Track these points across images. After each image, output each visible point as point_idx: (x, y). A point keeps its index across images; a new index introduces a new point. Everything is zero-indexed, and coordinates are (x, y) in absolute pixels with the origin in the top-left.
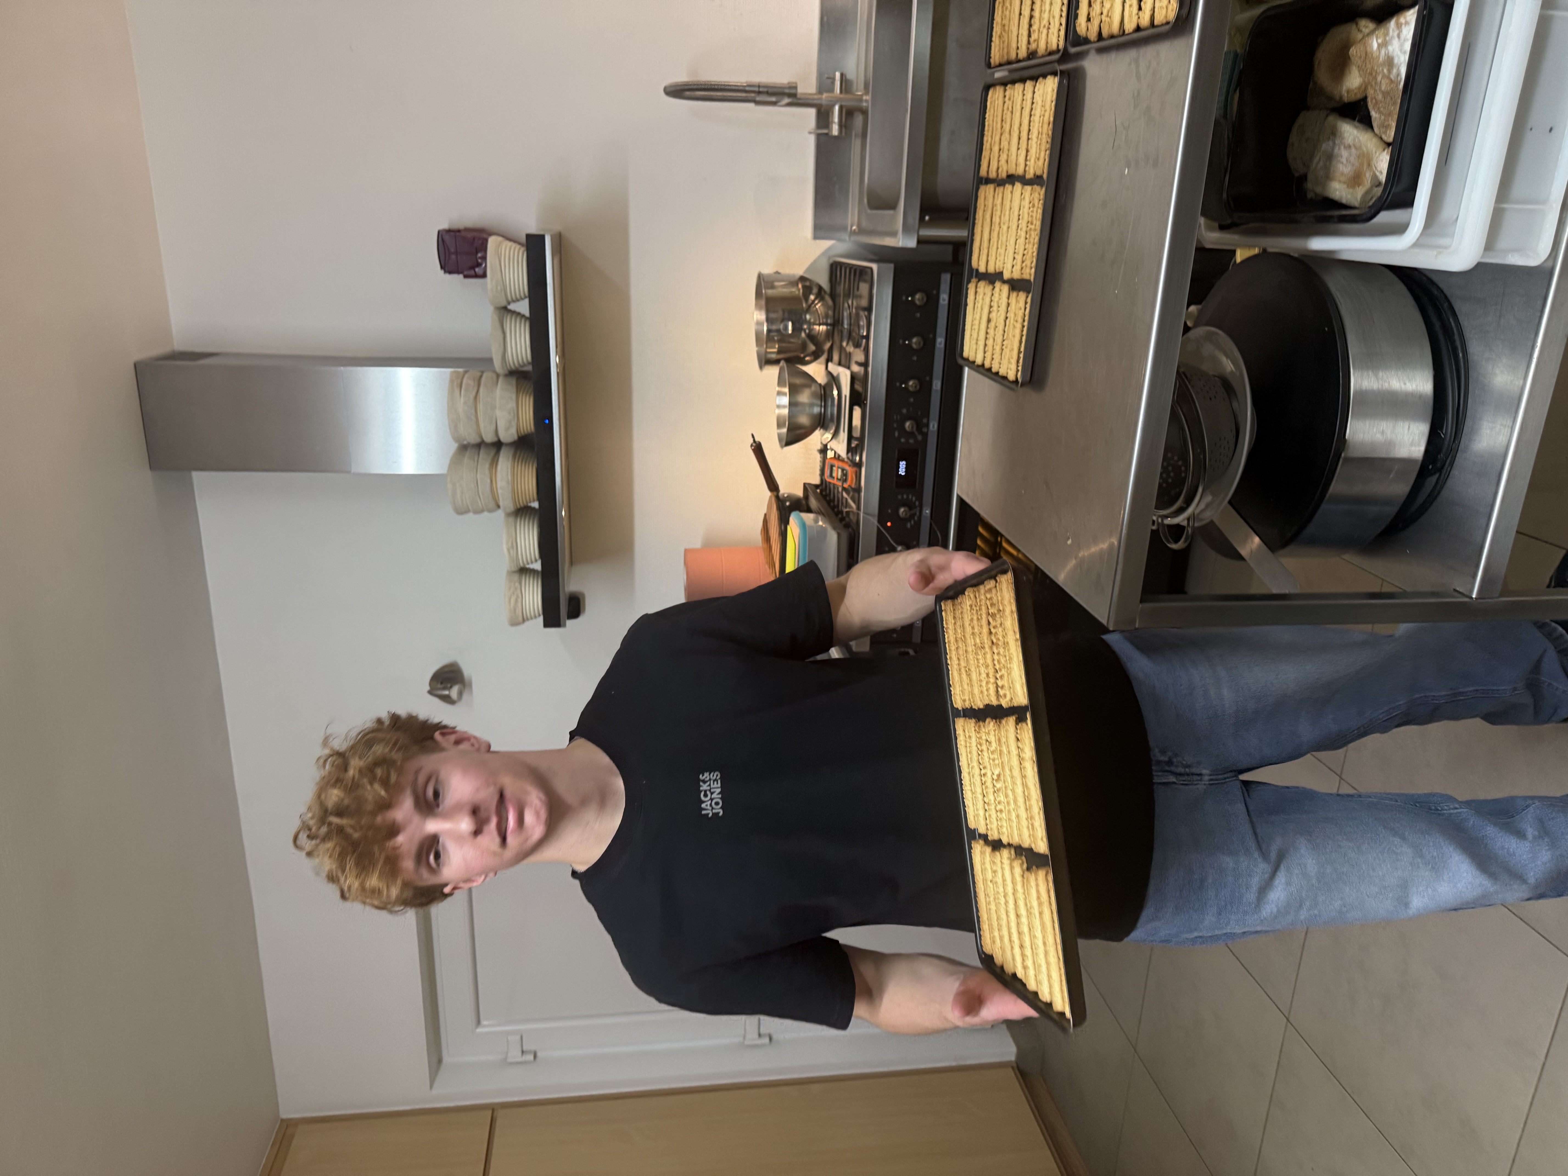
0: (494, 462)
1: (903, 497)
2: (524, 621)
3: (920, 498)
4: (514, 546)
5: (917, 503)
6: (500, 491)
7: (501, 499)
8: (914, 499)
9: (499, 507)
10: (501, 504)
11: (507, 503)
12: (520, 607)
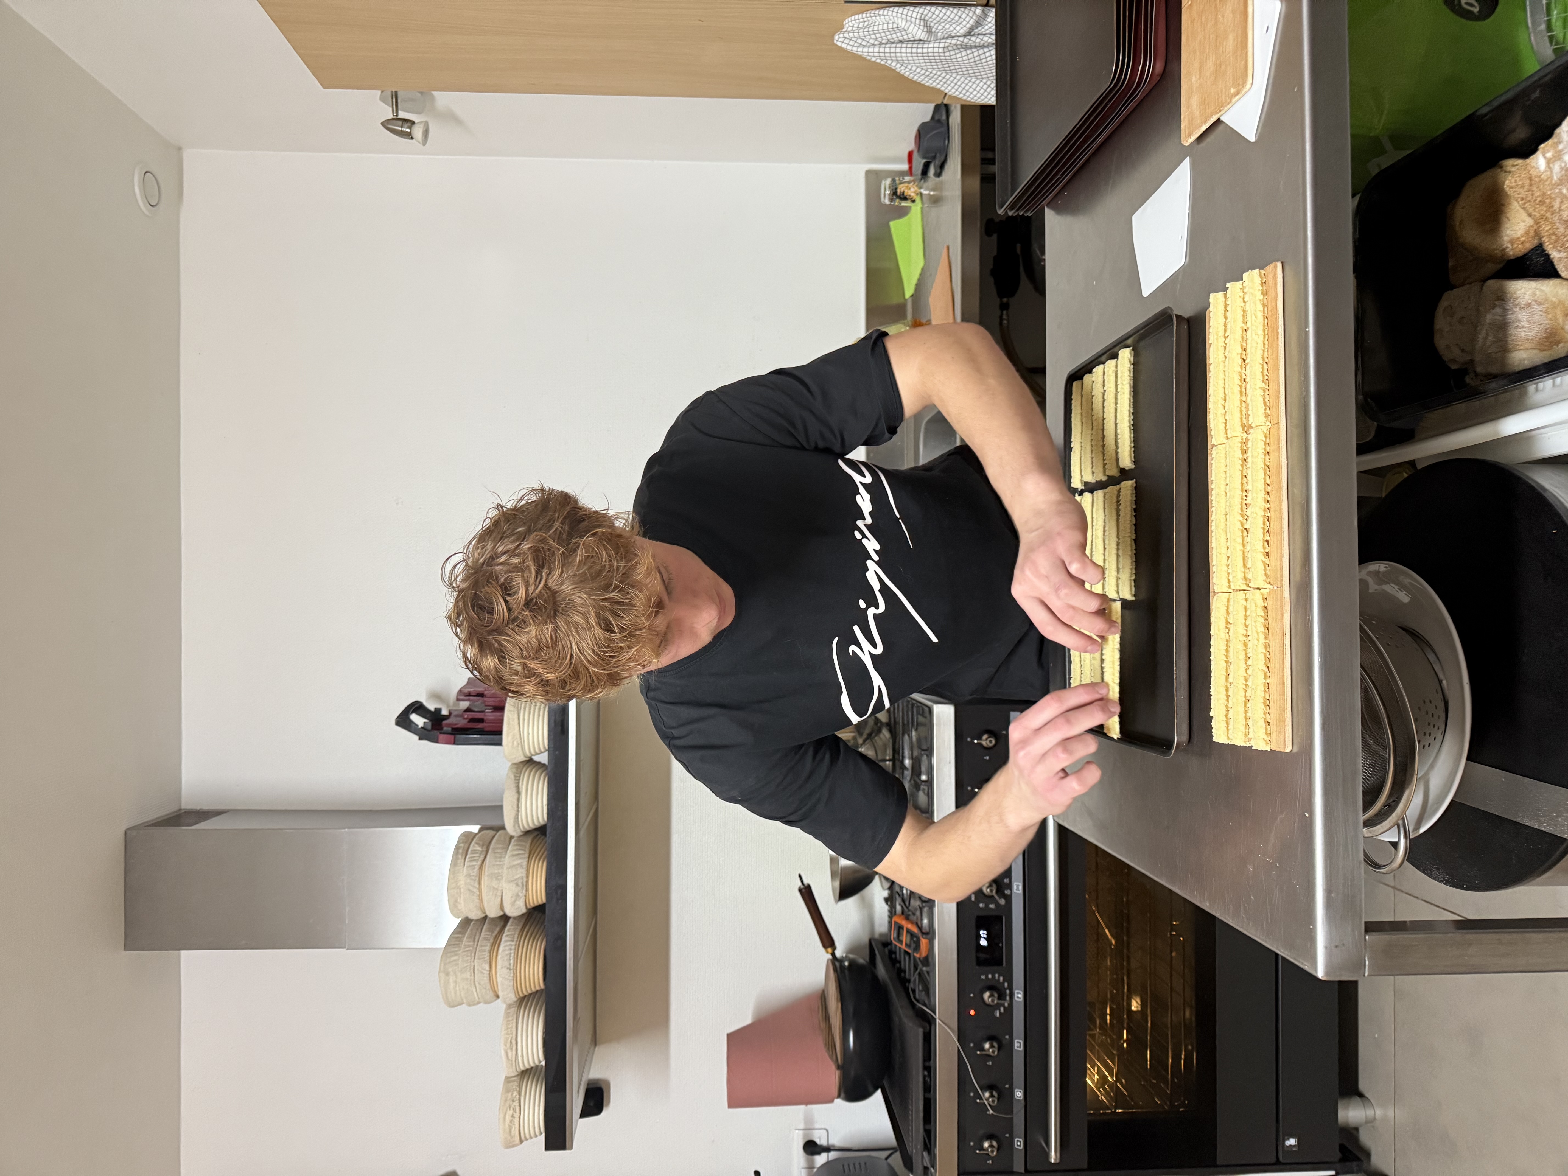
0: (496, 942)
1: (987, 977)
2: (521, 1141)
3: (1009, 979)
4: (513, 1043)
5: (1006, 984)
6: (499, 980)
7: (500, 987)
8: (1001, 978)
9: (498, 997)
10: (500, 994)
11: (508, 995)
12: (517, 1127)
